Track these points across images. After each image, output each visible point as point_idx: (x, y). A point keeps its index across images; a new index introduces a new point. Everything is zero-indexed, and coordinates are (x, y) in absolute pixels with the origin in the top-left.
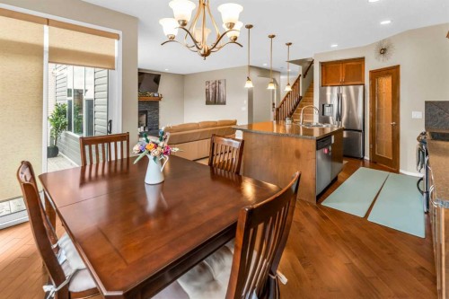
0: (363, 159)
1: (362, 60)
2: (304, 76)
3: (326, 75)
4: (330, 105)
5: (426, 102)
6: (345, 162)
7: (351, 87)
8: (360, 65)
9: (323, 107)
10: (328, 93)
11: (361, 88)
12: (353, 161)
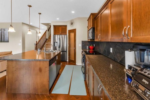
0: (66, 61)
1: (66, 26)
2: (48, 31)
3: (55, 30)
4: (57, 42)
5: (82, 41)
6: (61, 64)
7: (63, 36)
8: (66, 28)
9: (54, 43)
10: (56, 38)
11: (66, 36)
12: (64, 63)
